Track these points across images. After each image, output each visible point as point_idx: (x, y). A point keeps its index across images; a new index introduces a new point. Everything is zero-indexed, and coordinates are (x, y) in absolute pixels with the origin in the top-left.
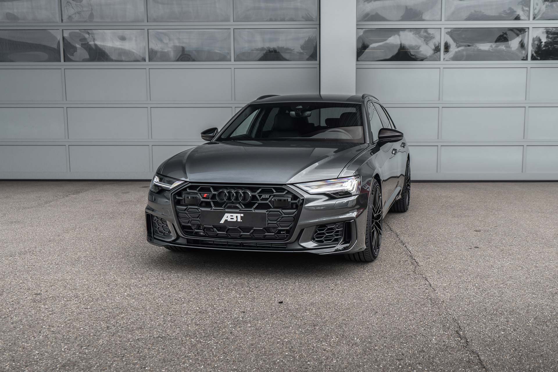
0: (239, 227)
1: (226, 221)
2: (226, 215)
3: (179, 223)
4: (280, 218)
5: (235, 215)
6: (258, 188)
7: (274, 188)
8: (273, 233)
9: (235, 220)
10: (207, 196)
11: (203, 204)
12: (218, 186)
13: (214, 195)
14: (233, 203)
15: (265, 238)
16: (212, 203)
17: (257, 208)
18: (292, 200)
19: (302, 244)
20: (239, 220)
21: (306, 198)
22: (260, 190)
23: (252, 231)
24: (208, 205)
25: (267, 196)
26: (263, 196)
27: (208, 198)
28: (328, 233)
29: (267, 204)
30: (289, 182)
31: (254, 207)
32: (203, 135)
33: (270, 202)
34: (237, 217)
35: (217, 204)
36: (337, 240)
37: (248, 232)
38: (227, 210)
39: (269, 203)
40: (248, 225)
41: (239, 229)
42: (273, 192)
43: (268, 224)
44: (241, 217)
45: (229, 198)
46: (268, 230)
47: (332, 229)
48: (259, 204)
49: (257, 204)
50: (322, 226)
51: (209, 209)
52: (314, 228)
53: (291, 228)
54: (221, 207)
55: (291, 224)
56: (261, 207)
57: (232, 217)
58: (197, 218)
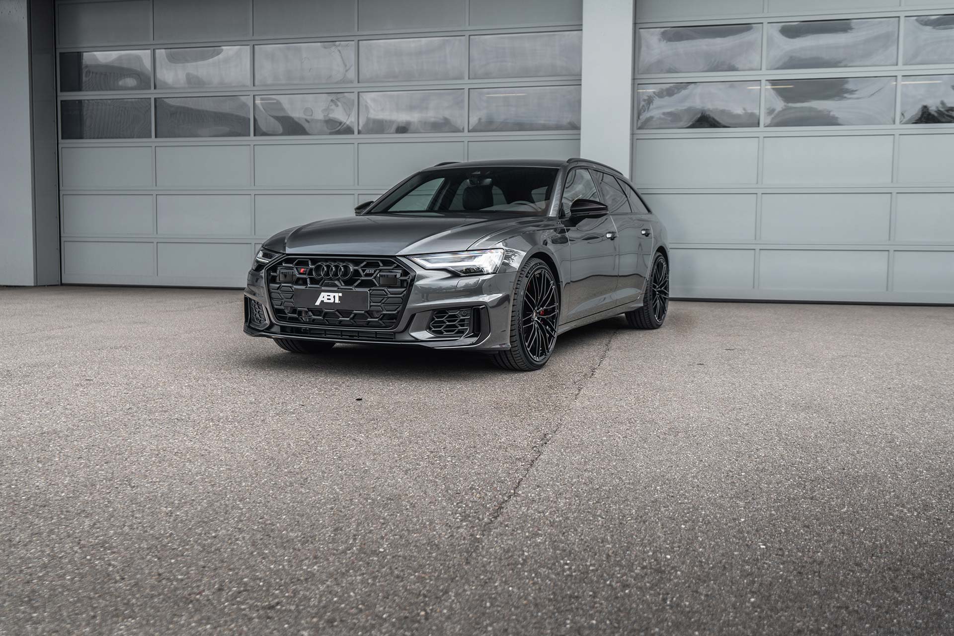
0: (337, 310)
1: (322, 301)
2: (323, 294)
3: (272, 305)
4: (385, 299)
5: (332, 295)
6: (363, 261)
7: (381, 260)
8: (376, 318)
9: (332, 301)
10: (304, 271)
11: (301, 282)
12: (316, 259)
13: (311, 270)
14: (331, 279)
15: (368, 325)
16: (308, 280)
17: (358, 286)
18: (401, 276)
19: (413, 334)
20: (337, 301)
21: (418, 275)
22: (365, 263)
23: (352, 316)
24: (304, 282)
25: (371, 271)
26: (367, 271)
27: (305, 274)
28: (449, 321)
29: (371, 281)
30: (399, 254)
31: (356, 284)
32: (358, 211)
33: (375, 278)
34: (334, 297)
35: (313, 281)
36: (461, 332)
37: (348, 317)
38: (323, 288)
39: (374, 280)
40: (346, 308)
41: (337, 313)
42: (379, 266)
43: (370, 306)
44: (339, 297)
45: (327, 274)
46: (370, 313)
47: (454, 316)
48: (362, 281)
49: (359, 281)
50: (441, 311)
51: (303, 287)
52: (429, 314)
53: (398, 313)
54: (318, 284)
55: (398, 308)
56: (363, 284)
57: (329, 297)
58: (291, 298)
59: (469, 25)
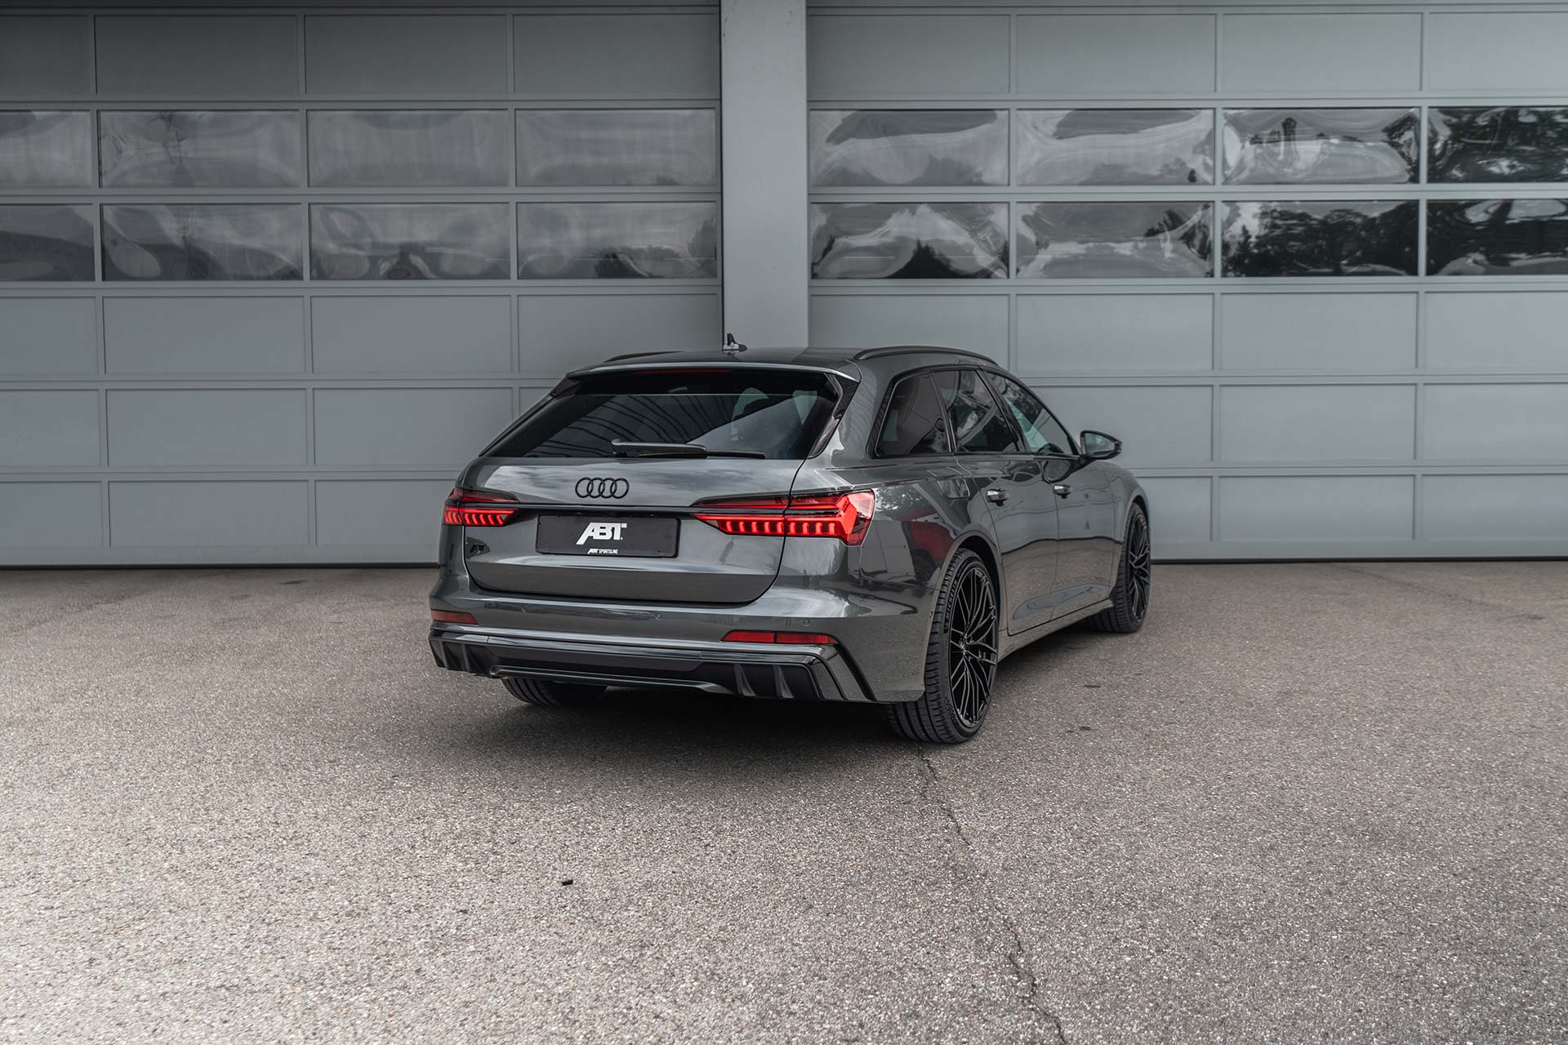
59: (514, 91)
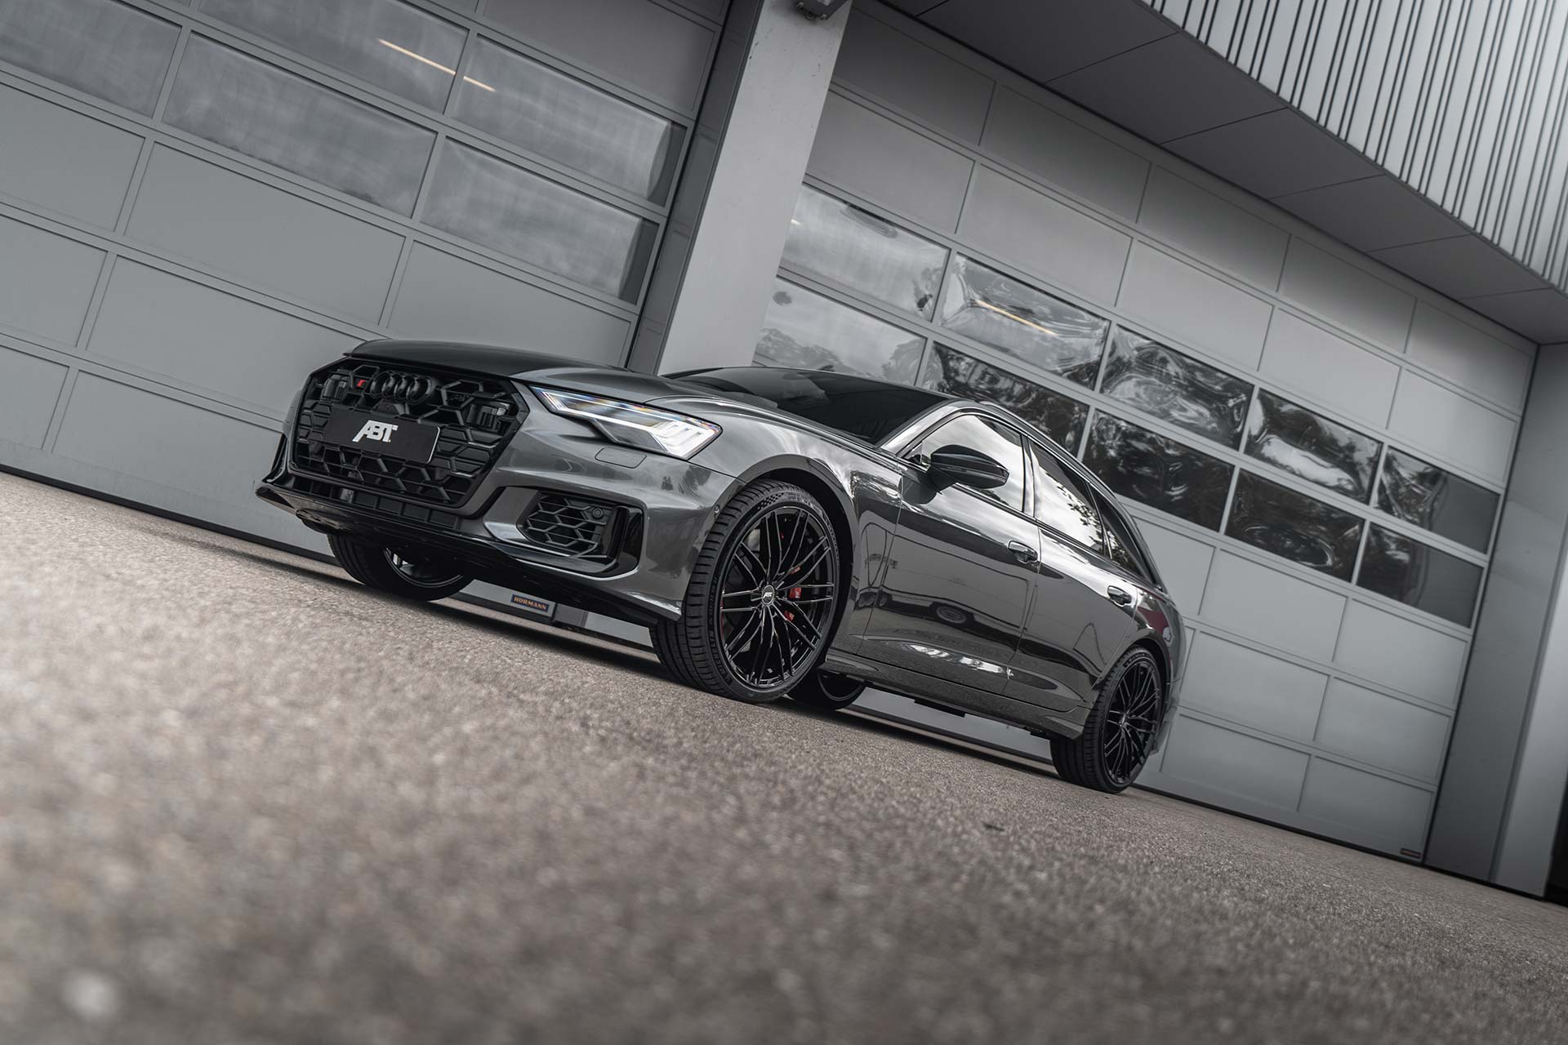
0: (382, 457)
2: (371, 423)
5: (383, 425)
6: (456, 379)
7: (484, 382)
9: (378, 438)
10: (362, 384)
16: (362, 399)
17: (430, 418)
19: (491, 525)
20: (386, 439)
21: (532, 416)
22: (458, 383)
25: (461, 397)
28: (564, 520)
30: (517, 375)
31: (427, 415)
33: (461, 410)
34: (385, 431)
35: (368, 402)
36: (581, 547)
38: (375, 413)
39: (459, 413)
40: (396, 453)
41: (380, 460)
42: (478, 391)
44: (393, 431)
45: (389, 391)
46: (430, 471)
47: (577, 513)
49: (434, 412)
50: (554, 496)
52: (533, 494)
53: (475, 478)
54: (369, 406)
55: (479, 469)
56: (439, 417)
57: (376, 430)
